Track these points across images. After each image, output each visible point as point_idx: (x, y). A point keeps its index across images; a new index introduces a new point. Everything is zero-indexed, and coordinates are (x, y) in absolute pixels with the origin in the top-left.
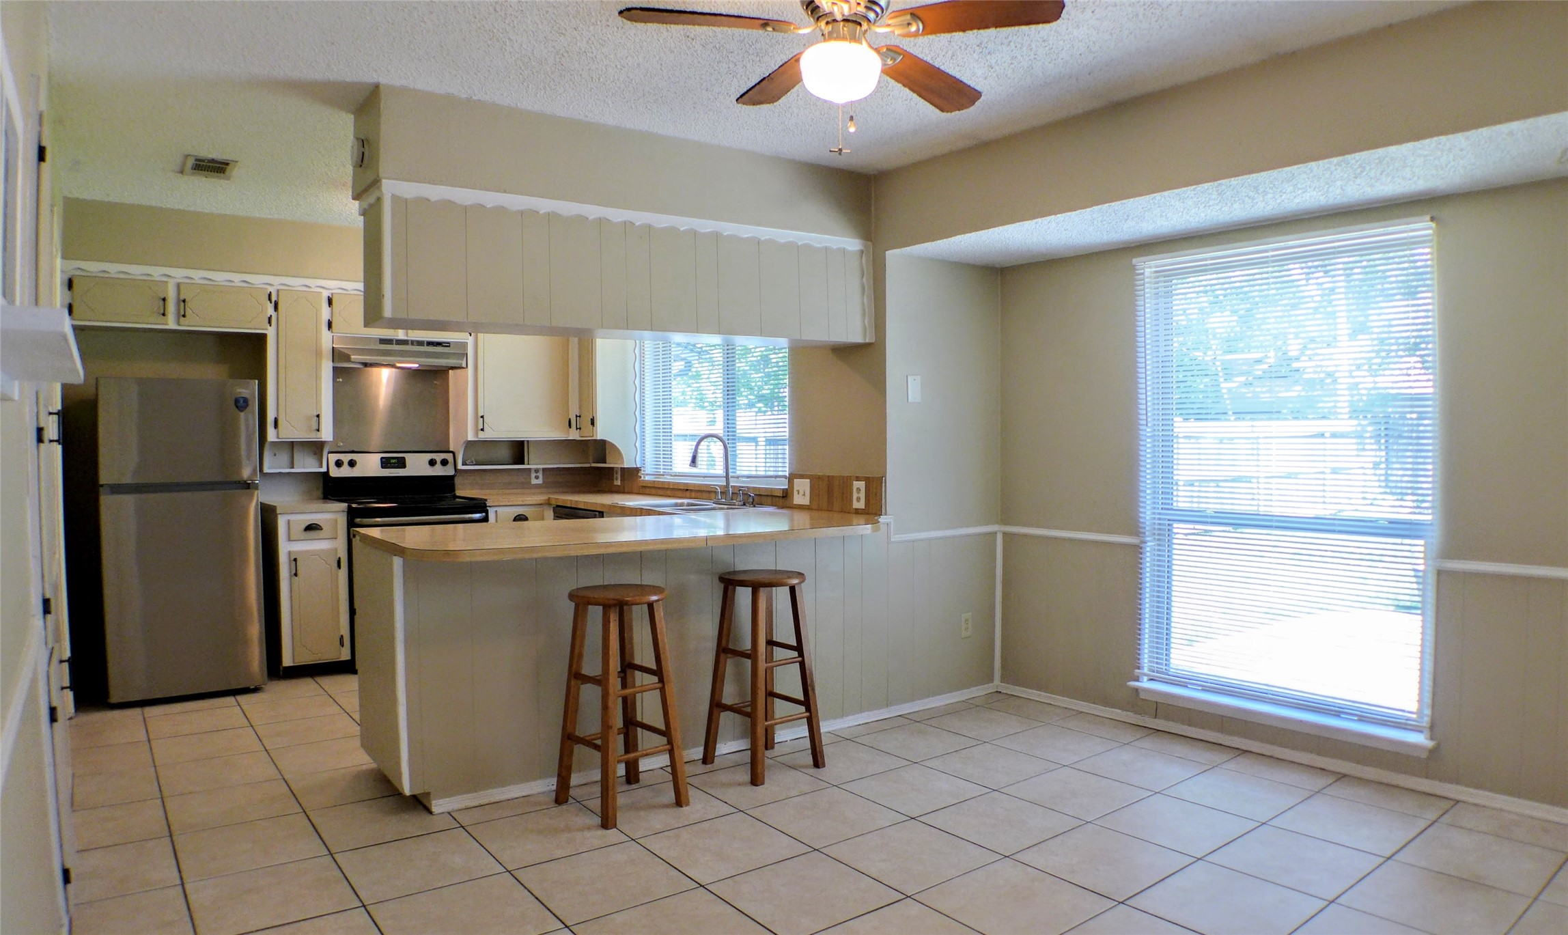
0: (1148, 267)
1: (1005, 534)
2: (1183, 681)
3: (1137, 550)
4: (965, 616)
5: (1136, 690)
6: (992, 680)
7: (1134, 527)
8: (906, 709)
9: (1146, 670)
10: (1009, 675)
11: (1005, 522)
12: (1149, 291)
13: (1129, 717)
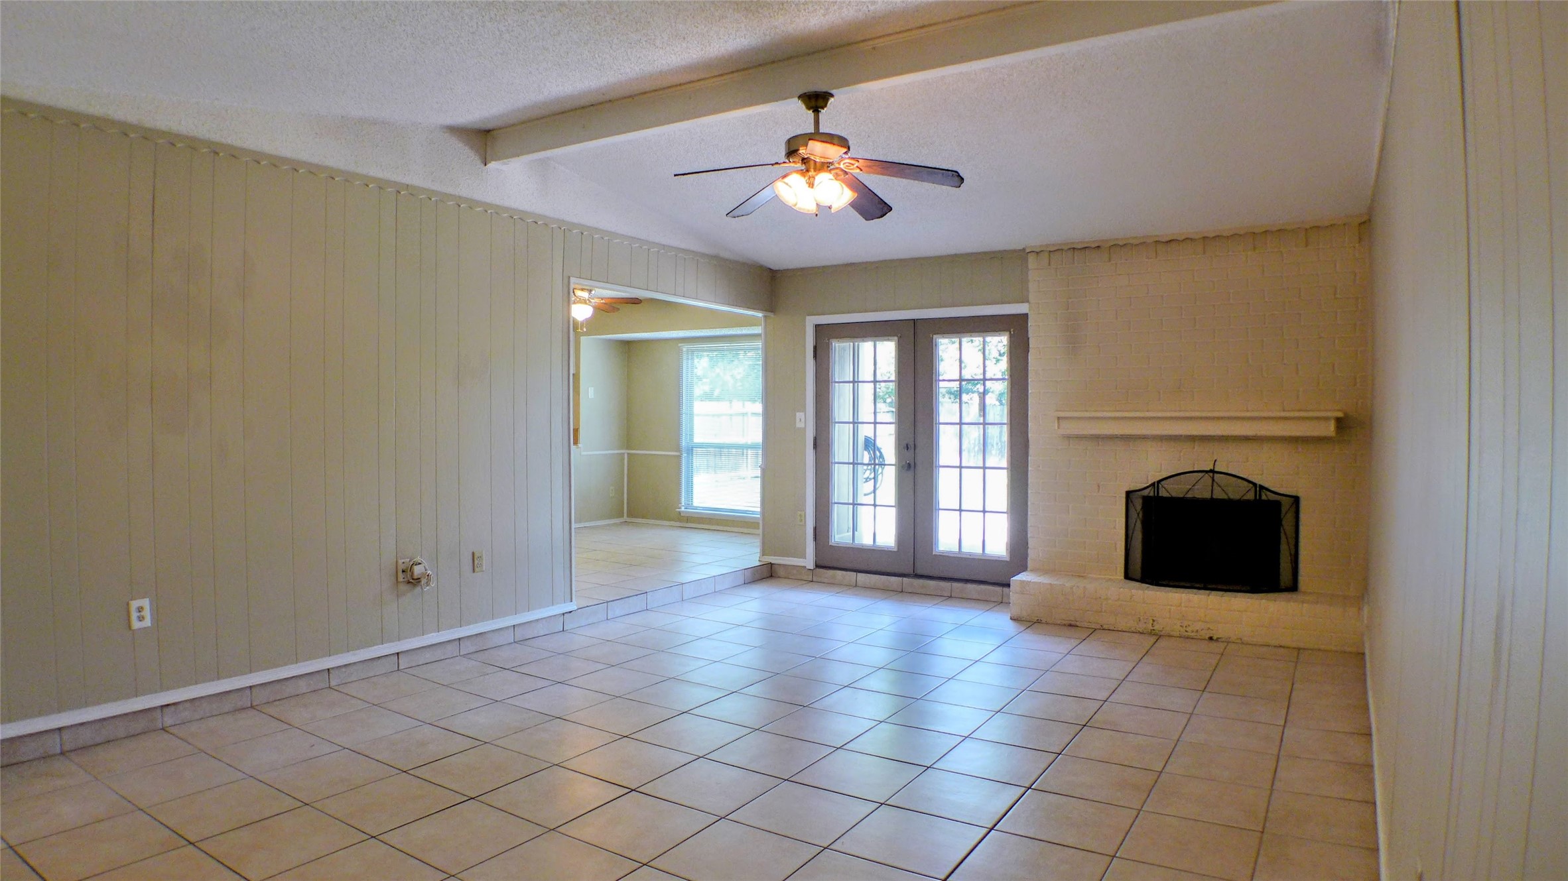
0: (685, 348)
1: (628, 454)
2: (696, 508)
3: (679, 457)
4: (612, 488)
5: (680, 513)
6: (623, 517)
7: (678, 448)
8: (587, 524)
9: (683, 504)
10: (630, 514)
11: (628, 448)
12: (685, 357)
13: (678, 524)
